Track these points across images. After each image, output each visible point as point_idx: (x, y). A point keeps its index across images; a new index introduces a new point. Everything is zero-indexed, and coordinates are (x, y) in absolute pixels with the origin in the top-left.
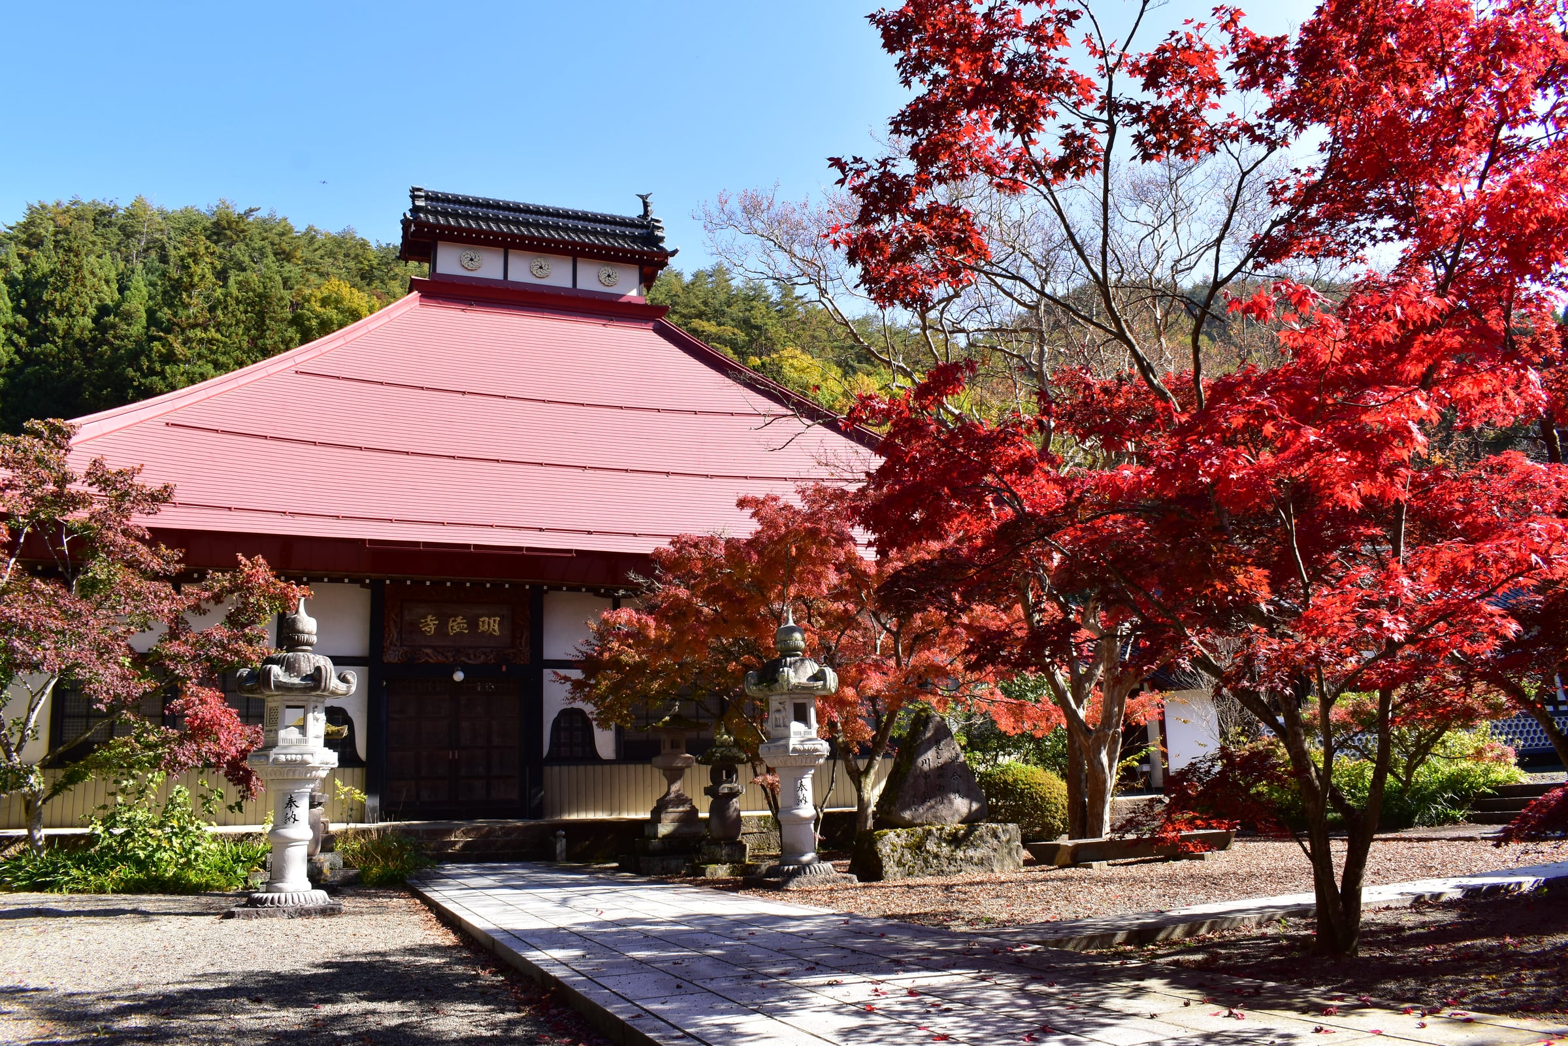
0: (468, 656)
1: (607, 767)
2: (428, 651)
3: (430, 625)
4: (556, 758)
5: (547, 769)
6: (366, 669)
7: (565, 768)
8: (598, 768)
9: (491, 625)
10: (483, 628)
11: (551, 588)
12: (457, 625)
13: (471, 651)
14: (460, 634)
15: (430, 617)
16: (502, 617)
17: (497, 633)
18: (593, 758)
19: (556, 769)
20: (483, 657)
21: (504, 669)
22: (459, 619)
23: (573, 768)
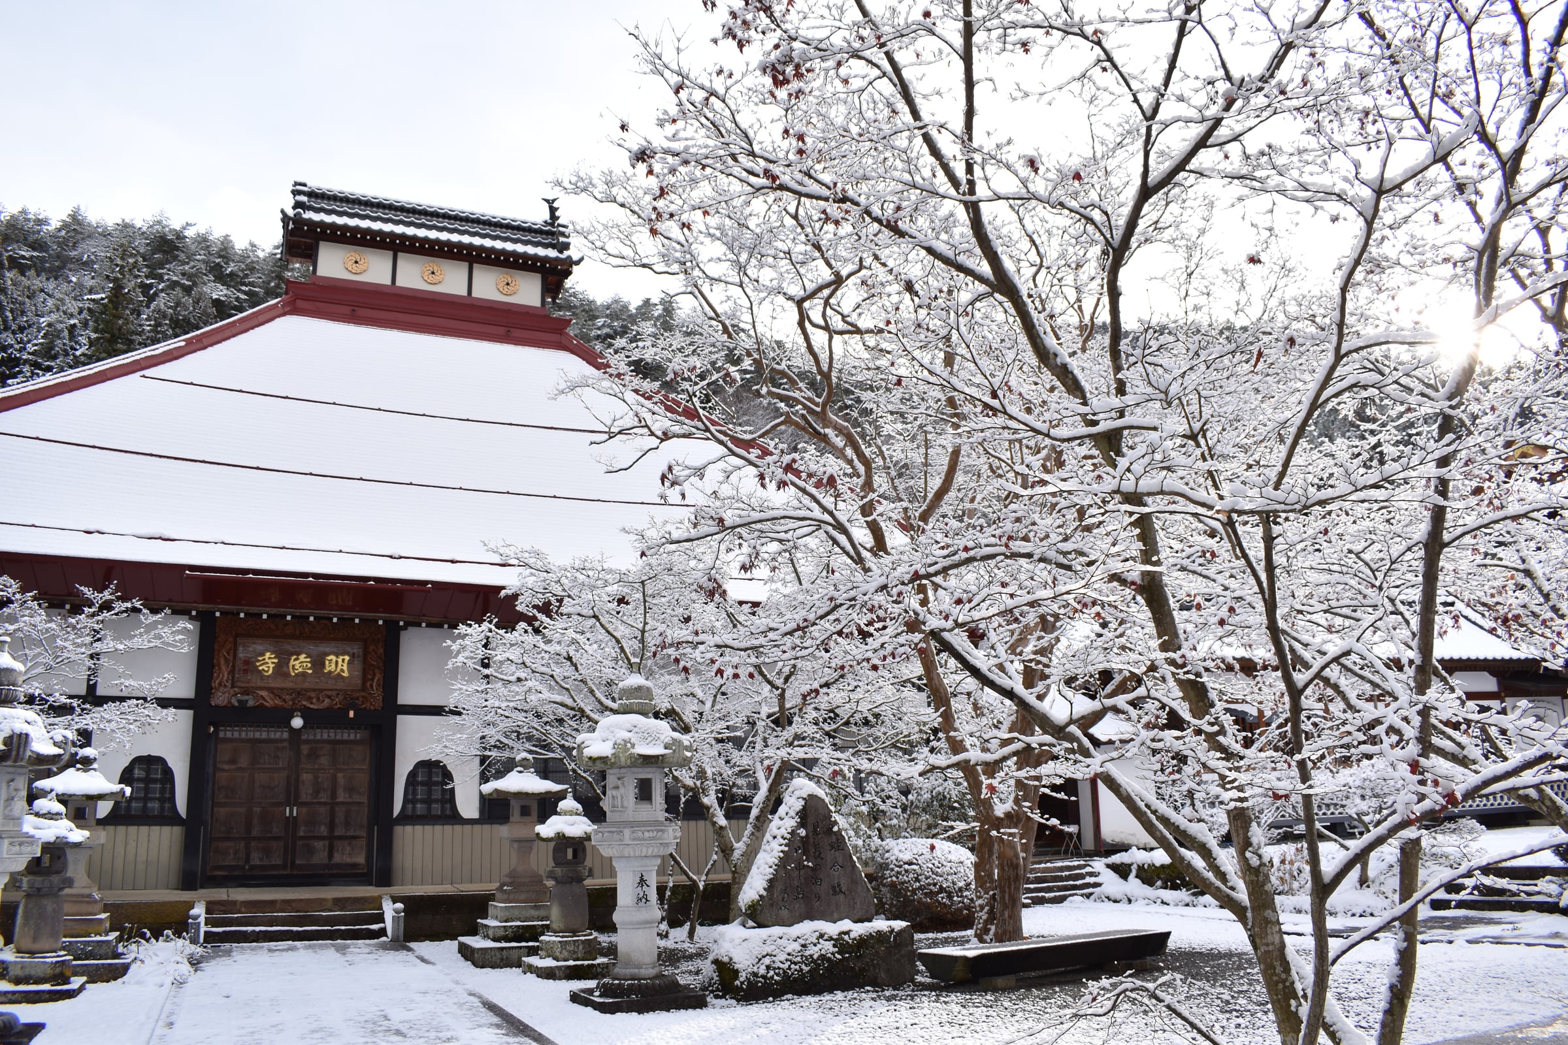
0: (310, 699)
1: (468, 828)
2: (264, 693)
3: (268, 663)
4: (406, 818)
5: (398, 830)
6: (191, 712)
7: (418, 828)
8: (458, 828)
9: (339, 664)
10: (329, 667)
11: (408, 624)
12: (300, 664)
13: (313, 694)
14: (304, 674)
15: (268, 655)
16: (353, 656)
17: (346, 674)
18: (454, 817)
19: (409, 828)
20: (327, 701)
21: (351, 714)
22: (302, 657)
23: (428, 828)
